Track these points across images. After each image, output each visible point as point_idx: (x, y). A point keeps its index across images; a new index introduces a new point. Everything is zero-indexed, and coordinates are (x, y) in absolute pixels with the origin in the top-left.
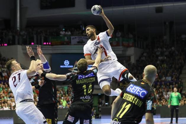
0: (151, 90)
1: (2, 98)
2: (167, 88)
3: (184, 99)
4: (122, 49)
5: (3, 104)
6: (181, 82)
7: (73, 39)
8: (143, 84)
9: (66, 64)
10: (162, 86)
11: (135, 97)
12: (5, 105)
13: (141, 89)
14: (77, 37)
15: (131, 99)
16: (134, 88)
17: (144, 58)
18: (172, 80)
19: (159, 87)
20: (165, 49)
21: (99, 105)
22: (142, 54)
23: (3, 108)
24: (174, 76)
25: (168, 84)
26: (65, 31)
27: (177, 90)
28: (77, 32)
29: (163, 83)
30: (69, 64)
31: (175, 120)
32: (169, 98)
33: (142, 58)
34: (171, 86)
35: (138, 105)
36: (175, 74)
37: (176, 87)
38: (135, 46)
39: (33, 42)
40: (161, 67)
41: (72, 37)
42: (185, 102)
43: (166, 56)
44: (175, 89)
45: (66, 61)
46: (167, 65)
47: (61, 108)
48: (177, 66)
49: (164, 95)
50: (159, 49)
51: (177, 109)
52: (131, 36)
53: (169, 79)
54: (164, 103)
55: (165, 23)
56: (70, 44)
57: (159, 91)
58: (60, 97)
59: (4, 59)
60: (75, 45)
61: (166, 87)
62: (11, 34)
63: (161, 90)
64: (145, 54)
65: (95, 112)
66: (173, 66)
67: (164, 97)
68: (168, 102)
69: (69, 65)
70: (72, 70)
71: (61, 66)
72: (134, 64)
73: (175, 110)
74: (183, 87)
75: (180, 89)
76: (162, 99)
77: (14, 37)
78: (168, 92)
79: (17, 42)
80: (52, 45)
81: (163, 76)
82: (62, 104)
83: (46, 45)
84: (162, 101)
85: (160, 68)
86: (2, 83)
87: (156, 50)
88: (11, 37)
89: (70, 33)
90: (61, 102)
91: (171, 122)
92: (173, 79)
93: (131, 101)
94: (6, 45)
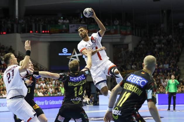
0: (151, 80)
1: (1, 85)
2: (165, 75)
3: (182, 86)
4: (120, 37)
5: (2, 92)
6: (178, 69)
7: (71, 27)
8: (143, 73)
9: (64, 51)
10: (160, 73)
11: (135, 86)
12: (4, 92)
13: (141, 79)
14: (75, 25)
15: (131, 88)
16: (135, 78)
17: (142, 46)
18: (169, 68)
19: (157, 74)
20: (162, 37)
21: (97, 92)
22: (140, 42)
23: (2, 95)
24: (172, 63)
25: (166, 71)
26: (64, 19)
27: (174, 77)
28: (76, 20)
29: (161, 70)
30: (67, 51)
31: (173, 107)
32: (166, 85)
33: (139, 46)
34: (169, 73)
35: (137, 94)
36: (173, 62)
37: (173, 74)
38: (133, 35)
39: (32, 31)
40: (158, 54)
41: (70, 25)
42: (183, 89)
43: (163, 44)
44: (173, 76)
45: (64, 49)
46: (164, 52)
47: (59, 95)
48: (174, 54)
49: (161, 82)
50: (156, 37)
51: (174, 96)
52: (128, 24)
53: (167, 66)
54: (161, 90)
55: (162, 11)
56: (68, 32)
57: (157, 78)
58: (59, 84)
59: (3, 47)
60: (73, 33)
61: (163, 74)
62: (9, 22)
63: (158, 78)
64: (143, 42)
65: (94, 99)
66: (171, 54)
67: (162, 84)
68: (165, 89)
69: (67, 53)
70: (70, 57)
71: (60, 54)
72: (131, 51)
73: (172, 97)
74: (180, 75)
75: (177, 77)
76: (159, 86)
77: (12, 25)
78: (165, 79)
79: (15, 30)
80: (50, 33)
81: (161, 64)
82: (61, 91)
83: (45, 33)
84: (160, 89)
85: (157, 56)
86: (1, 70)
87: (153, 38)
88: (10, 25)
89: (68, 21)
90: (60, 89)
91: (169, 109)
92: (170, 66)
93: (131, 90)
94: (5, 33)
